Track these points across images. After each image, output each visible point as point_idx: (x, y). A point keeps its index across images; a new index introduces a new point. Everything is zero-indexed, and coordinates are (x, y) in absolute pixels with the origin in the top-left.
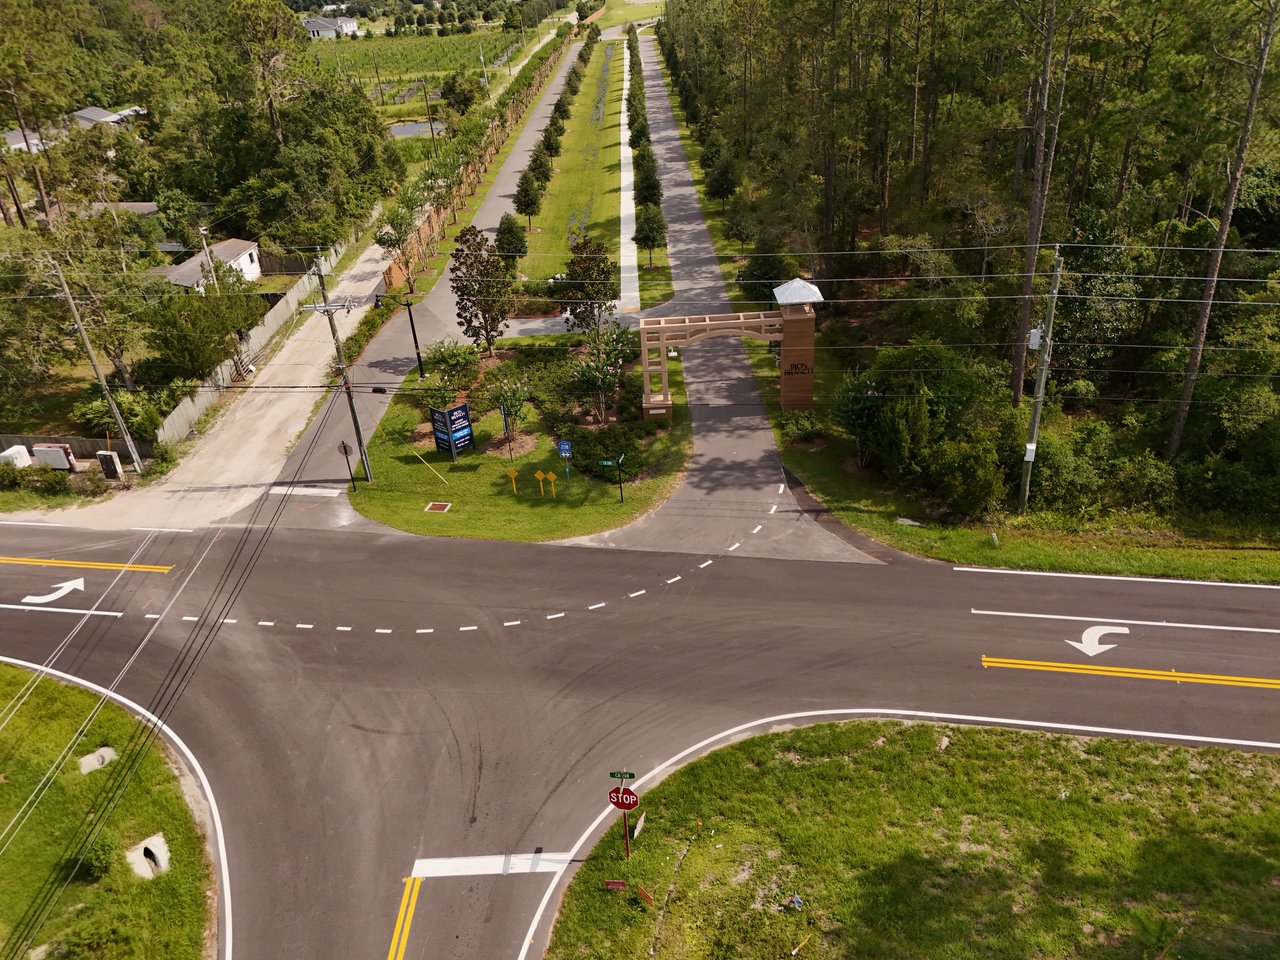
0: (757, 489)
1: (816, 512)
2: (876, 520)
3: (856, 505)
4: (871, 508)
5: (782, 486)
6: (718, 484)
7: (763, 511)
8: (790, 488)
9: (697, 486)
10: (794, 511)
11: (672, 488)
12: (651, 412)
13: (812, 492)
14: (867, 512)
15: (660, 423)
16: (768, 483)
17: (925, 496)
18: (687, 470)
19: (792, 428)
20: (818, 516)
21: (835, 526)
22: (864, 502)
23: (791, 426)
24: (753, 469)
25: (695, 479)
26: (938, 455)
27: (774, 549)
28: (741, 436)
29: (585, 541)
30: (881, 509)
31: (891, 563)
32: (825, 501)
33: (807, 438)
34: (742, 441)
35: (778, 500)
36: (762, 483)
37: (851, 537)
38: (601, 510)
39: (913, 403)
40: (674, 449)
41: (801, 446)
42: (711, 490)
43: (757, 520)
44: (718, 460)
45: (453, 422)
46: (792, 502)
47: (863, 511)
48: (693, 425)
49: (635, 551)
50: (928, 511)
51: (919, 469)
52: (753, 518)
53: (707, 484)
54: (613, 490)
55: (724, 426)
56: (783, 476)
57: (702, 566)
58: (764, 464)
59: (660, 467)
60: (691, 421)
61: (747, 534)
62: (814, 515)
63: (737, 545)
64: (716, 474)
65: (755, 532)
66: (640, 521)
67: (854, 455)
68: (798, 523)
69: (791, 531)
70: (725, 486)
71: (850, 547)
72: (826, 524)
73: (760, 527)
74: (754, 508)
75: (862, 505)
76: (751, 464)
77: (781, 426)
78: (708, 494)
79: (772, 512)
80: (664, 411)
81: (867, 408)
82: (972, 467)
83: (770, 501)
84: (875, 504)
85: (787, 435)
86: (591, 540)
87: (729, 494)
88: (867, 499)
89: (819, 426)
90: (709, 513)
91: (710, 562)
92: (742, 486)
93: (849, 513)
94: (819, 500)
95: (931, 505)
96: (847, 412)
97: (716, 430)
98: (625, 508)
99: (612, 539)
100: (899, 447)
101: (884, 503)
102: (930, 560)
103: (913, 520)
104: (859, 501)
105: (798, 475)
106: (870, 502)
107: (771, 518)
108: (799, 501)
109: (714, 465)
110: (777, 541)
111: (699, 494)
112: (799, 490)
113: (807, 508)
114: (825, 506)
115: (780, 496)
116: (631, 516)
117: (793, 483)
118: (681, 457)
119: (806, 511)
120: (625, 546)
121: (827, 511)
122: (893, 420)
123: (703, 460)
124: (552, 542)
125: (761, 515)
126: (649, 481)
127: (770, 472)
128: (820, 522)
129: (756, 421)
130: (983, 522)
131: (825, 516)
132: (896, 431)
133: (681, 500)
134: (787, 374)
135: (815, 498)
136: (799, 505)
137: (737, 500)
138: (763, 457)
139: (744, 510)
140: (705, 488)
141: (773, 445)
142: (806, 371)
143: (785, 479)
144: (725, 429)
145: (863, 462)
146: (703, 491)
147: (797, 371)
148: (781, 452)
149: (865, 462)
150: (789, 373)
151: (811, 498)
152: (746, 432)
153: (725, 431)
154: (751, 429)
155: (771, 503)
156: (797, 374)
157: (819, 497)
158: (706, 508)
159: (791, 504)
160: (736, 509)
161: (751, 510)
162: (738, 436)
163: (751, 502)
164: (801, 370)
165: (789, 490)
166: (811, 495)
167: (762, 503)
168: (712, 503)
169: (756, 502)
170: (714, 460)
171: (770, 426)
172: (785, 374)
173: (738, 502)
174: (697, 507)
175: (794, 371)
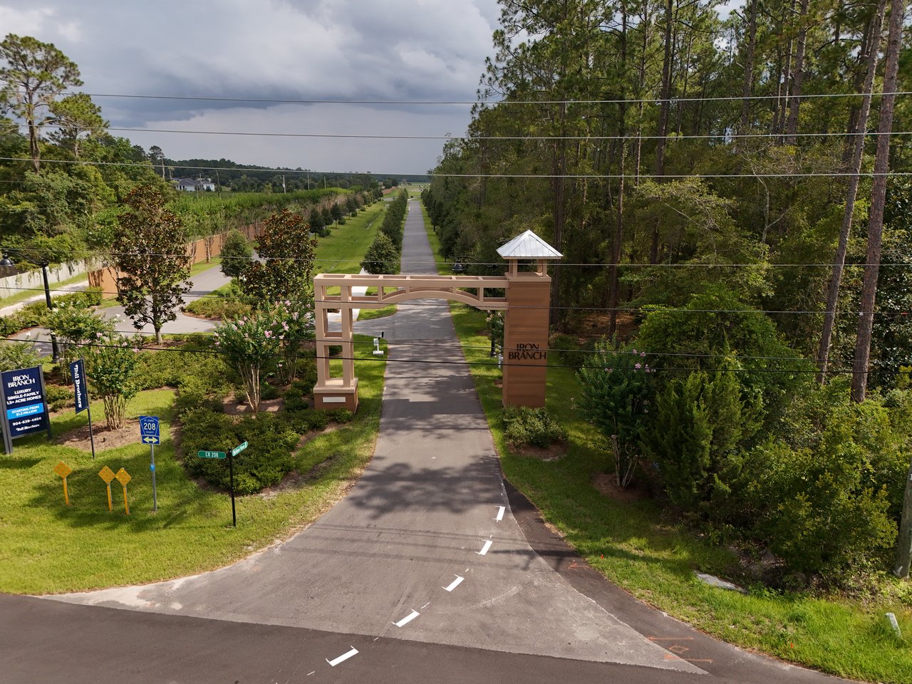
0: (457, 511)
1: (558, 556)
2: (665, 577)
3: (623, 546)
4: (648, 552)
5: (502, 509)
6: (396, 502)
7: (469, 550)
8: (514, 512)
9: (359, 503)
10: (519, 552)
11: (326, 504)
12: (326, 400)
13: (550, 520)
14: (644, 559)
15: (335, 416)
16: (477, 502)
17: (732, 538)
18: (356, 478)
19: (517, 428)
20: (559, 562)
21: (593, 584)
22: (634, 541)
23: (517, 425)
24: (455, 480)
25: (359, 493)
26: (757, 465)
27: (484, 626)
28: (441, 437)
29: (130, 596)
30: (665, 554)
31: (713, 670)
32: (571, 537)
33: (539, 442)
34: (444, 442)
35: (494, 531)
36: (464, 502)
37: (623, 607)
38: (193, 537)
39: (712, 378)
40: (344, 448)
41: (532, 454)
42: (383, 510)
43: (456, 564)
44: (405, 466)
45: (10, 392)
46: (517, 536)
47: (635, 558)
48: (382, 420)
49: (212, 621)
50: (743, 562)
51: (726, 488)
52: (451, 561)
53: (377, 501)
54: (221, 503)
55: (421, 424)
56: (503, 493)
57: (334, 663)
58: (474, 474)
59: (314, 474)
60: (381, 417)
61: (435, 593)
62: (553, 562)
63: (415, 614)
64: (397, 486)
65: (450, 588)
66: (251, 561)
67: (609, 471)
68: (528, 576)
69: (514, 590)
70: (406, 504)
71: (625, 628)
72: (577, 579)
73: (459, 580)
74: (454, 544)
75: (632, 545)
76: (451, 474)
77: (503, 426)
78: (374, 517)
79: (484, 552)
80: (343, 399)
81: (631, 391)
82: (827, 486)
83: (481, 533)
84: (652, 545)
85: (510, 437)
86: (141, 596)
87: (415, 519)
88: (640, 537)
89: (554, 427)
90: (377, 549)
91: (354, 652)
92: (433, 506)
93: (614, 560)
94: (561, 535)
95: (747, 553)
96: (602, 397)
97: (409, 428)
98: (235, 536)
99: (181, 596)
100: (695, 449)
101: (668, 545)
102: (787, 667)
103: (723, 578)
104: (625, 539)
105: (527, 493)
106: (643, 541)
107: (481, 563)
108: (530, 536)
109: (395, 473)
110: (488, 610)
111: (362, 516)
112: (528, 515)
113: (542, 547)
114: (572, 545)
115: (499, 525)
116: (239, 550)
117: (518, 504)
118: (352, 459)
119: (542, 553)
120: (200, 611)
121: (577, 554)
122: (680, 404)
123: (381, 465)
124: (69, 597)
125: (464, 558)
126: (291, 494)
127: (478, 486)
128: (565, 574)
129: (464, 420)
130: (842, 588)
131: (573, 564)
132: (688, 421)
133: (335, 526)
134: (511, 357)
135: (554, 531)
136: (529, 542)
137: (427, 529)
138: (472, 465)
139: (436, 547)
140: (373, 507)
141: (488, 450)
142: (537, 356)
143: (507, 499)
144: (421, 427)
145: (624, 481)
146: (369, 512)
147: (525, 353)
148: (501, 459)
149: (627, 481)
150: (514, 357)
151: (548, 530)
152: (450, 431)
153: (419, 429)
154: (457, 428)
155: (483, 537)
156: (525, 358)
157: (562, 529)
158: (369, 541)
159: (515, 540)
160: (424, 545)
161: (449, 548)
162: (438, 436)
163: (447, 534)
164: (530, 353)
165: (512, 517)
166: (548, 525)
167: (468, 536)
168: (381, 533)
169: (456, 534)
170: (397, 465)
171: (486, 426)
172: (509, 358)
173: (427, 532)
174: (357, 538)
175: (521, 354)
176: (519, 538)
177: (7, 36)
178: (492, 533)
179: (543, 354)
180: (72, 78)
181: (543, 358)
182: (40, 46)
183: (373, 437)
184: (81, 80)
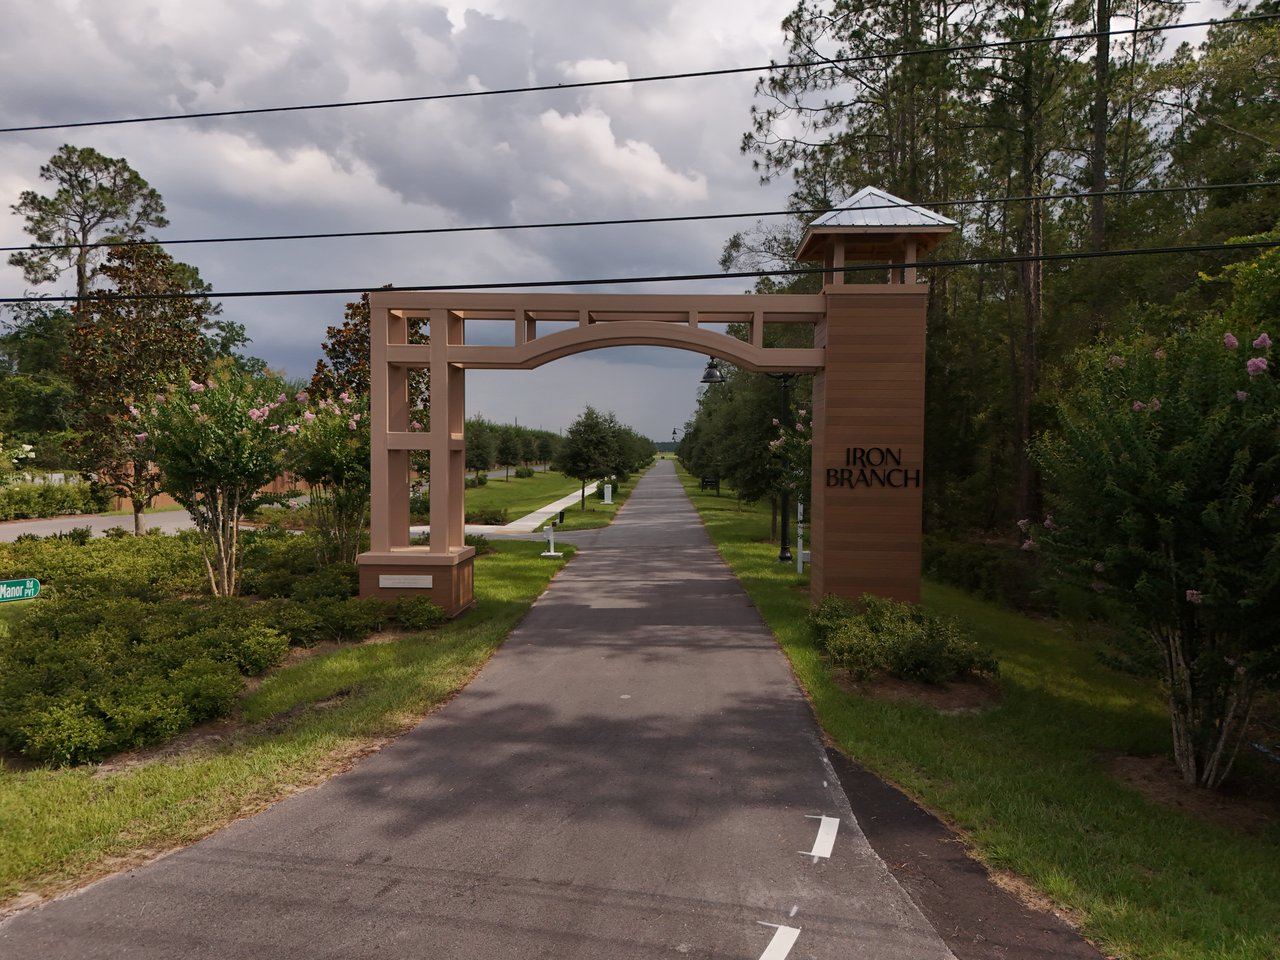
0: (676, 824)
5: (829, 825)
8: (871, 832)
9: (368, 793)
11: (267, 794)
12: (386, 581)
13: (1007, 865)
15: (397, 613)
28: (652, 658)
34: (661, 670)
35: (806, 891)
36: (702, 801)
42: (431, 814)
44: (538, 711)
46: (895, 915)
48: (515, 632)
55: (606, 638)
56: (831, 783)
60: (514, 627)
74: (650, 932)
76: (665, 730)
77: (817, 637)
78: (397, 831)
80: (425, 581)
83: (756, 900)
87: (530, 843)
94: (1066, 918)
105: (909, 782)
108: (946, 919)
109: (506, 723)
111: (360, 828)
112: (923, 848)
115: (821, 871)
117: (885, 814)
126: (183, 766)
127: (743, 760)
129: (718, 634)
133: (255, 856)
134: (833, 481)
135: (1037, 903)
136: (947, 938)
137: (562, 877)
138: (730, 711)
139: (579, 938)
140: (403, 803)
141: (774, 683)
142: (897, 478)
143: (843, 796)
144: (607, 642)
145: (1211, 767)
146: (382, 817)
147: (868, 473)
148: (815, 702)
149: (1223, 763)
150: (840, 482)
151: (1011, 901)
152: (679, 650)
153: (604, 645)
154: (696, 645)
155: (762, 912)
156: (868, 485)
157: (1065, 898)
158: (344, 906)
159: (887, 927)
160: (536, 932)
161: (628, 945)
162: (645, 657)
163: (631, 895)
164: (880, 473)
165: (864, 848)
166: (1003, 881)
167: (709, 904)
168: (396, 882)
169: (664, 898)
170: (516, 707)
171: (772, 643)
172: (828, 484)
173: (561, 884)
174: (305, 895)
175: (856, 473)
176: (903, 921)
177: (61, 149)
178: (798, 900)
179: (912, 474)
180: (153, 216)
181: (912, 484)
182: (107, 163)
183: (479, 654)
184: (166, 219)
